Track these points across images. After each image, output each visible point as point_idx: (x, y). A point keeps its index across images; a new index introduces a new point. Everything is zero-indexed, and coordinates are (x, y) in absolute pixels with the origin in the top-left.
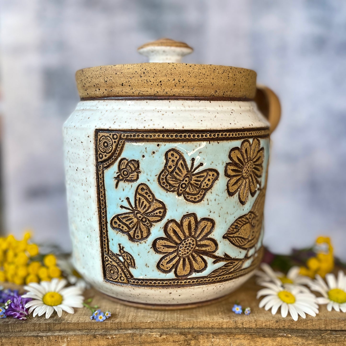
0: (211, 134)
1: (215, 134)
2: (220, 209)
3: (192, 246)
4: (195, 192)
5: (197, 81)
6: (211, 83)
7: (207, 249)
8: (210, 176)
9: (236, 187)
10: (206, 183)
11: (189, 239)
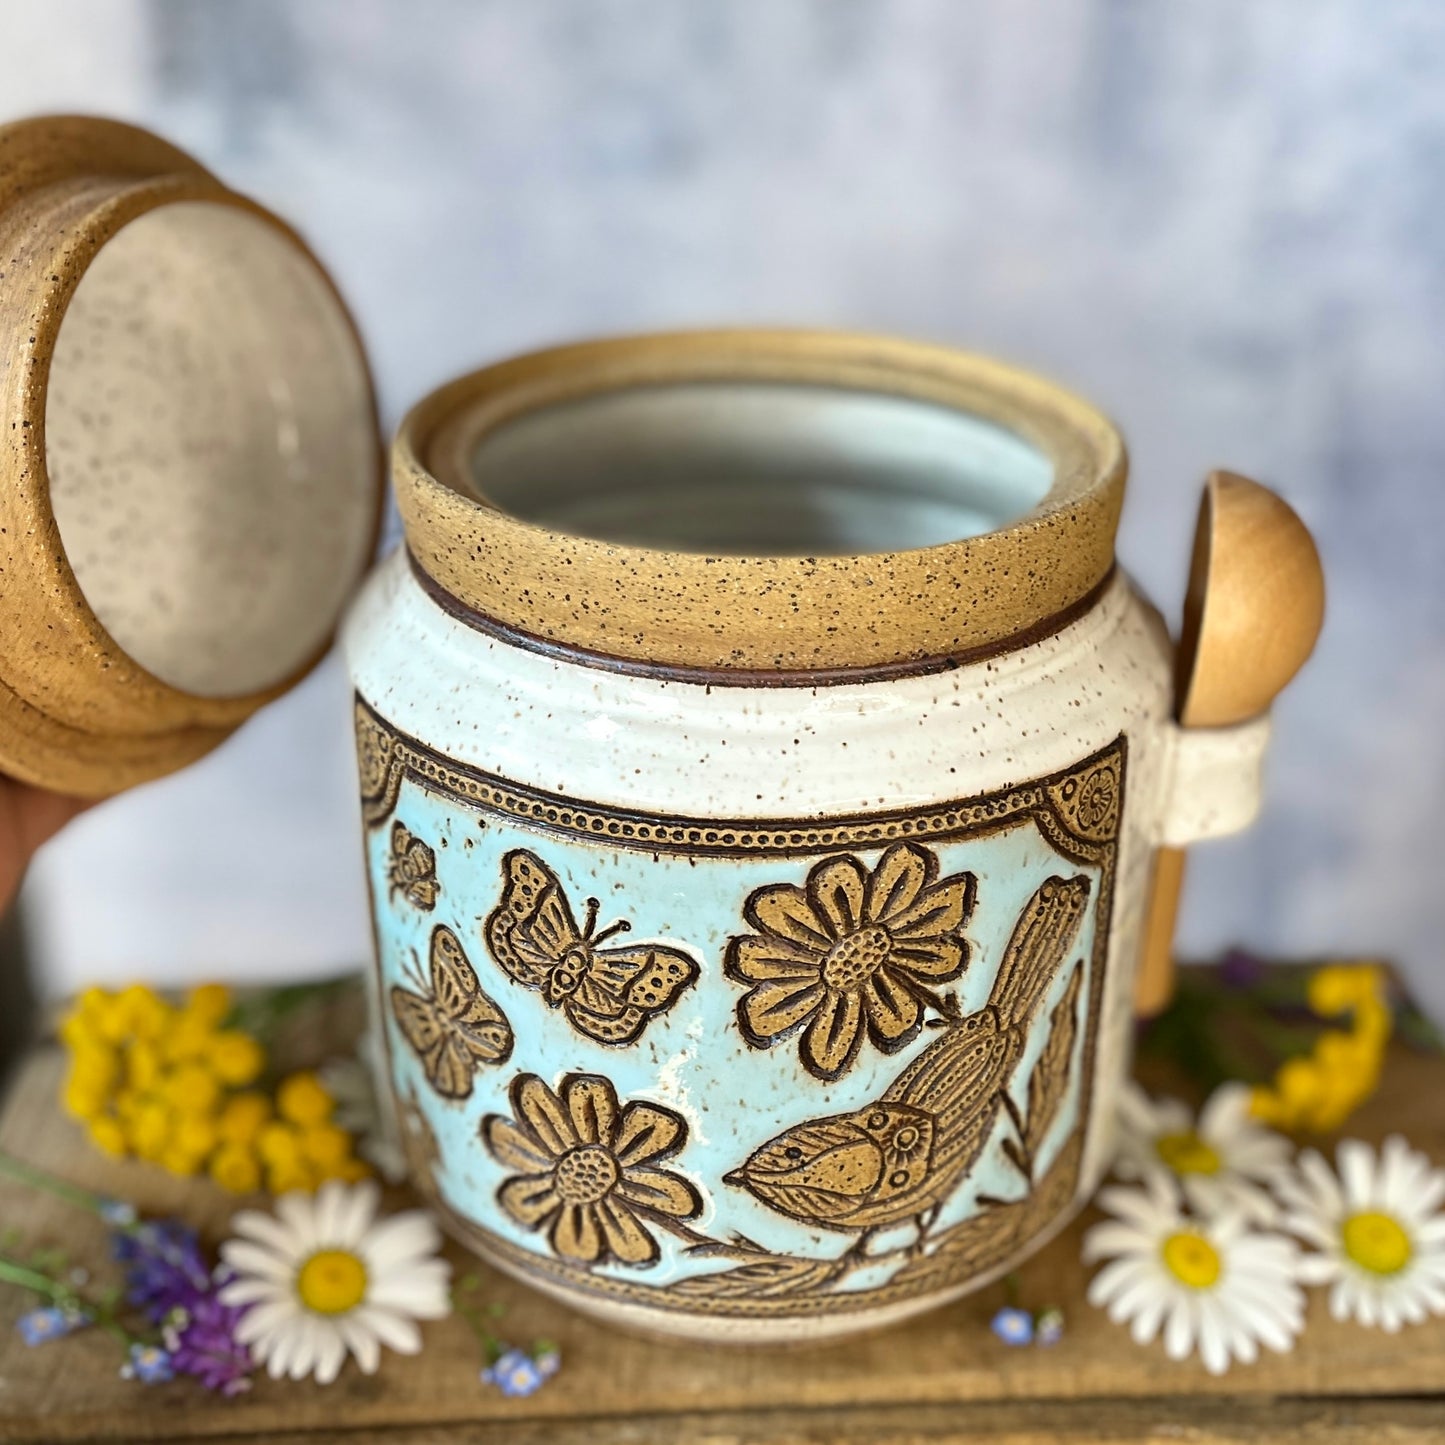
0: (666, 828)
1: (680, 829)
2: (708, 1087)
3: (600, 1179)
4: (607, 1011)
5: (651, 615)
6: (711, 626)
7: (659, 1203)
8: (660, 968)
9: (782, 1019)
10: (646, 992)
11: (592, 1153)
